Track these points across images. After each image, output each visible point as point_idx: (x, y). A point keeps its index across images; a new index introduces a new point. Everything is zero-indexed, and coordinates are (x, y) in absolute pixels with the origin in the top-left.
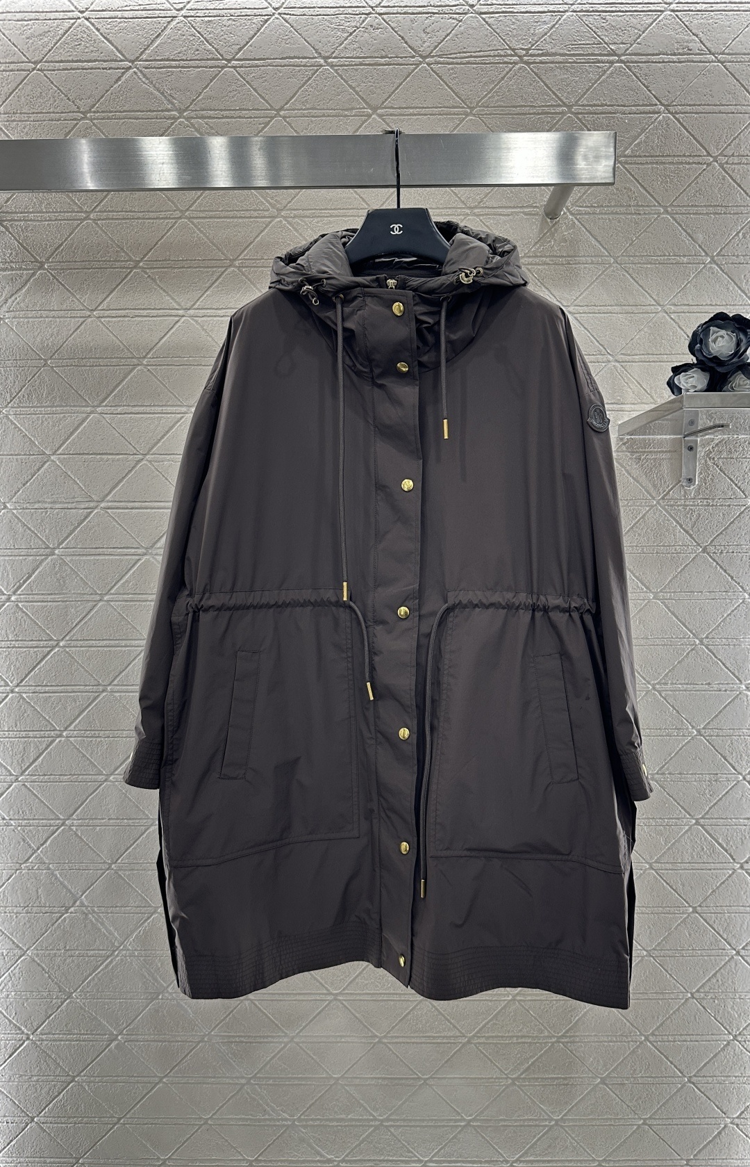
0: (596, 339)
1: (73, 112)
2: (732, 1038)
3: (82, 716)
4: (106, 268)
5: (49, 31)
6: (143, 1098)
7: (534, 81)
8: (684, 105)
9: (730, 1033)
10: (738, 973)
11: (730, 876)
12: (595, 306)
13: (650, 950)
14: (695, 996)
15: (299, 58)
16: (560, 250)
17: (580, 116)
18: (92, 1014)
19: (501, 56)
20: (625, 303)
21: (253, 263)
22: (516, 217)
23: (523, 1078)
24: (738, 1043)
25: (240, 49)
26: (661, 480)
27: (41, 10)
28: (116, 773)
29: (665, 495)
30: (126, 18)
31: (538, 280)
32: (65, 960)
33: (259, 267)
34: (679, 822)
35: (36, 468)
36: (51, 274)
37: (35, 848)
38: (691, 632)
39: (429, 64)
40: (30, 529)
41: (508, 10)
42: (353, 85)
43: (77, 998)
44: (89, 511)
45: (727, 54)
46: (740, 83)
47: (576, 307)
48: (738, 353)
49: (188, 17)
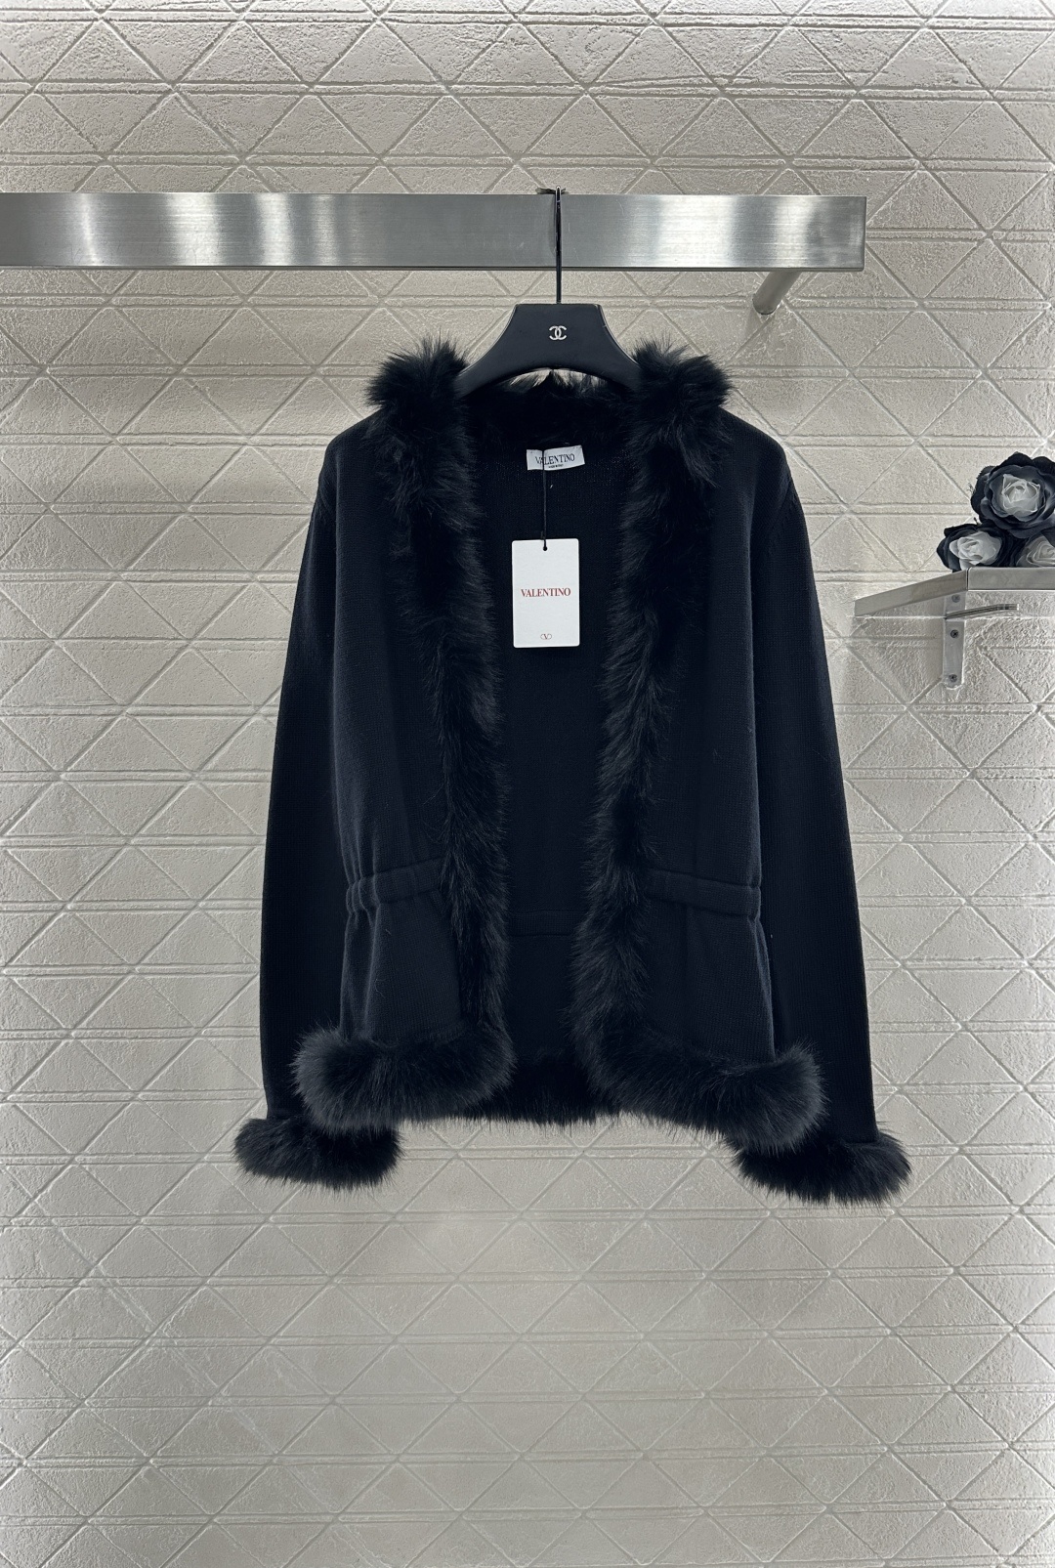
0: (825, 482)
1: (87, 153)
2: (1007, 1446)
3: (98, 1009)
4: (135, 375)
5: (54, 37)
6: (184, 1546)
7: (740, 122)
8: (946, 159)
9: (1004, 1440)
10: (1016, 1357)
11: (1005, 1224)
12: (823, 435)
13: (896, 1328)
14: (957, 1390)
15: (410, 82)
16: (775, 358)
17: (803, 171)
18: (112, 1429)
19: (694, 85)
20: (865, 431)
21: (345, 371)
22: (715, 310)
23: (722, 1507)
24: (1015, 1453)
25: (327, 69)
26: (913, 677)
27: (41, 7)
28: (147, 1088)
29: (920, 698)
30: (163, 21)
31: (745, 399)
32: (74, 1353)
33: (353, 376)
34: (937, 1151)
35: (32, 658)
36: (56, 382)
37: (31, 1196)
38: (955, 887)
39: (593, 95)
40: (24, 744)
41: (704, 21)
42: (487, 122)
43: (91, 1407)
44: (109, 718)
45: (1007, 89)
46: (1024, 129)
47: (798, 438)
48: (1042, 514)
49: (253, 21)
